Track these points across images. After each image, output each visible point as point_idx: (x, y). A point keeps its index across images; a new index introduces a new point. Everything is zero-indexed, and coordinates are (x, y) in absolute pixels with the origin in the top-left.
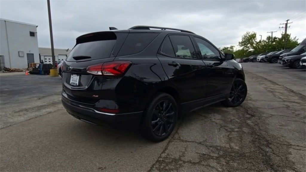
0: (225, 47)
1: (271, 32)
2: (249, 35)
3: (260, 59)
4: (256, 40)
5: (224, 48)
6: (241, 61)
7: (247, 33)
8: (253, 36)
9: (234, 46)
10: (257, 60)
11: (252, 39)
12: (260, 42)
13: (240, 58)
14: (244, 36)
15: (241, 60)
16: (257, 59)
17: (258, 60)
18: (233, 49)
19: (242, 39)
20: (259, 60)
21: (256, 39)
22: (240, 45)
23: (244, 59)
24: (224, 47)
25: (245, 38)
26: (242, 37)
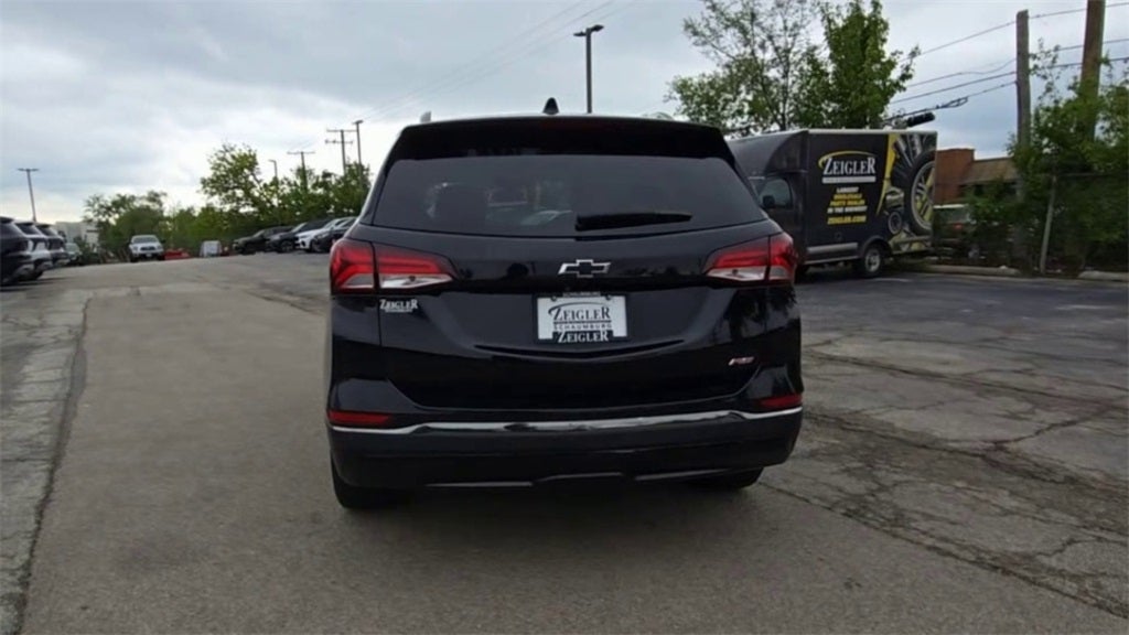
0: (123, 194)
1: (300, 151)
2: (233, 157)
3: (307, 241)
4: (258, 177)
5: (117, 198)
6: (221, 251)
7: (224, 147)
8: (249, 162)
9: (165, 194)
10: (298, 245)
11: (246, 171)
12: (275, 182)
13: (216, 239)
14: (215, 158)
15: (223, 247)
16: (300, 241)
17: (302, 246)
18: (161, 204)
19: (213, 168)
20: (307, 246)
21: (259, 173)
22: (206, 192)
23: (241, 240)
24: (119, 195)
25: (219, 165)
26: (209, 160)
